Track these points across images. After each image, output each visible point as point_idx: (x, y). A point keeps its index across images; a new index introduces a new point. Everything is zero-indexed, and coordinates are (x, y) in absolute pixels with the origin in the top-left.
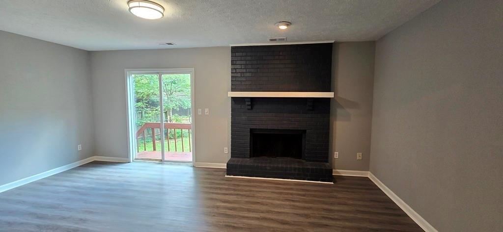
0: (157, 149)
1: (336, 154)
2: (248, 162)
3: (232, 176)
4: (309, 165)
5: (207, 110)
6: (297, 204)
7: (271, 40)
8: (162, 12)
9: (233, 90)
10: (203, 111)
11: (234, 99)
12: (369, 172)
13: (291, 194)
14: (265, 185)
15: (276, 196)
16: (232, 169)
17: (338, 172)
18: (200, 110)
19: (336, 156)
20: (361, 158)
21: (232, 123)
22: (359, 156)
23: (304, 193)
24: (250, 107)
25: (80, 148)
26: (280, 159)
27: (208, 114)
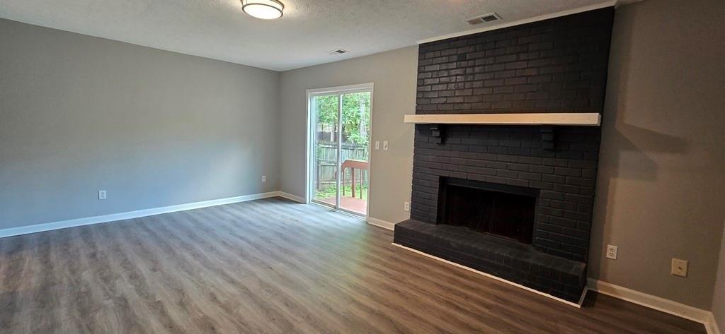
0: (355, 195)
1: (612, 250)
2: (431, 229)
3: (401, 246)
4: (535, 257)
5: (385, 143)
6: (460, 316)
7: (474, 22)
8: (281, 9)
9: (418, 112)
10: (381, 145)
11: (420, 128)
12: (710, 313)
13: (467, 297)
14: (438, 271)
15: (436, 291)
16: (402, 234)
17: (613, 290)
18: (377, 143)
19: (612, 255)
20: (683, 273)
21: (415, 164)
22: (678, 266)
23: (494, 303)
24: (439, 141)
25: (264, 179)
26: (488, 236)
27: (387, 149)
